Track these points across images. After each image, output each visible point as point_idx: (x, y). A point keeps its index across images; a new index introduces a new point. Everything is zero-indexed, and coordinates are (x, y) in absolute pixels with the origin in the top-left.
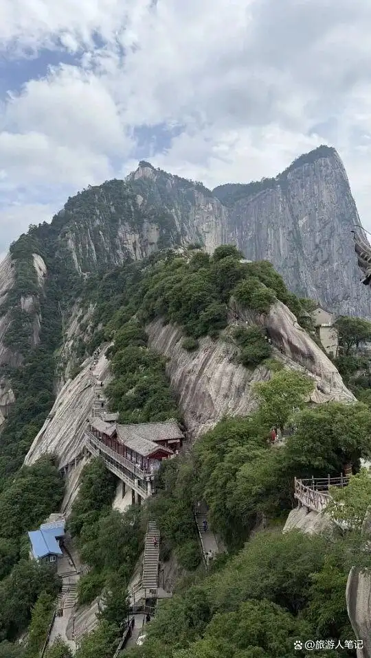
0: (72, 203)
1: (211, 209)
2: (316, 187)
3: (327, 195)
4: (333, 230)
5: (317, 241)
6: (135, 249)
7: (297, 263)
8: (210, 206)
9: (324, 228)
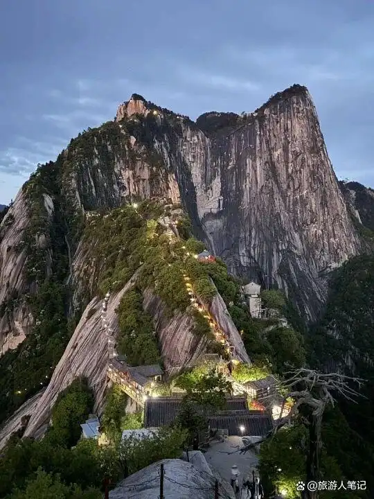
0: (74, 143)
1: (197, 141)
2: (289, 122)
3: (299, 129)
4: (303, 160)
5: (290, 171)
6: (129, 183)
7: (272, 191)
8: (196, 138)
9: (296, 159)
